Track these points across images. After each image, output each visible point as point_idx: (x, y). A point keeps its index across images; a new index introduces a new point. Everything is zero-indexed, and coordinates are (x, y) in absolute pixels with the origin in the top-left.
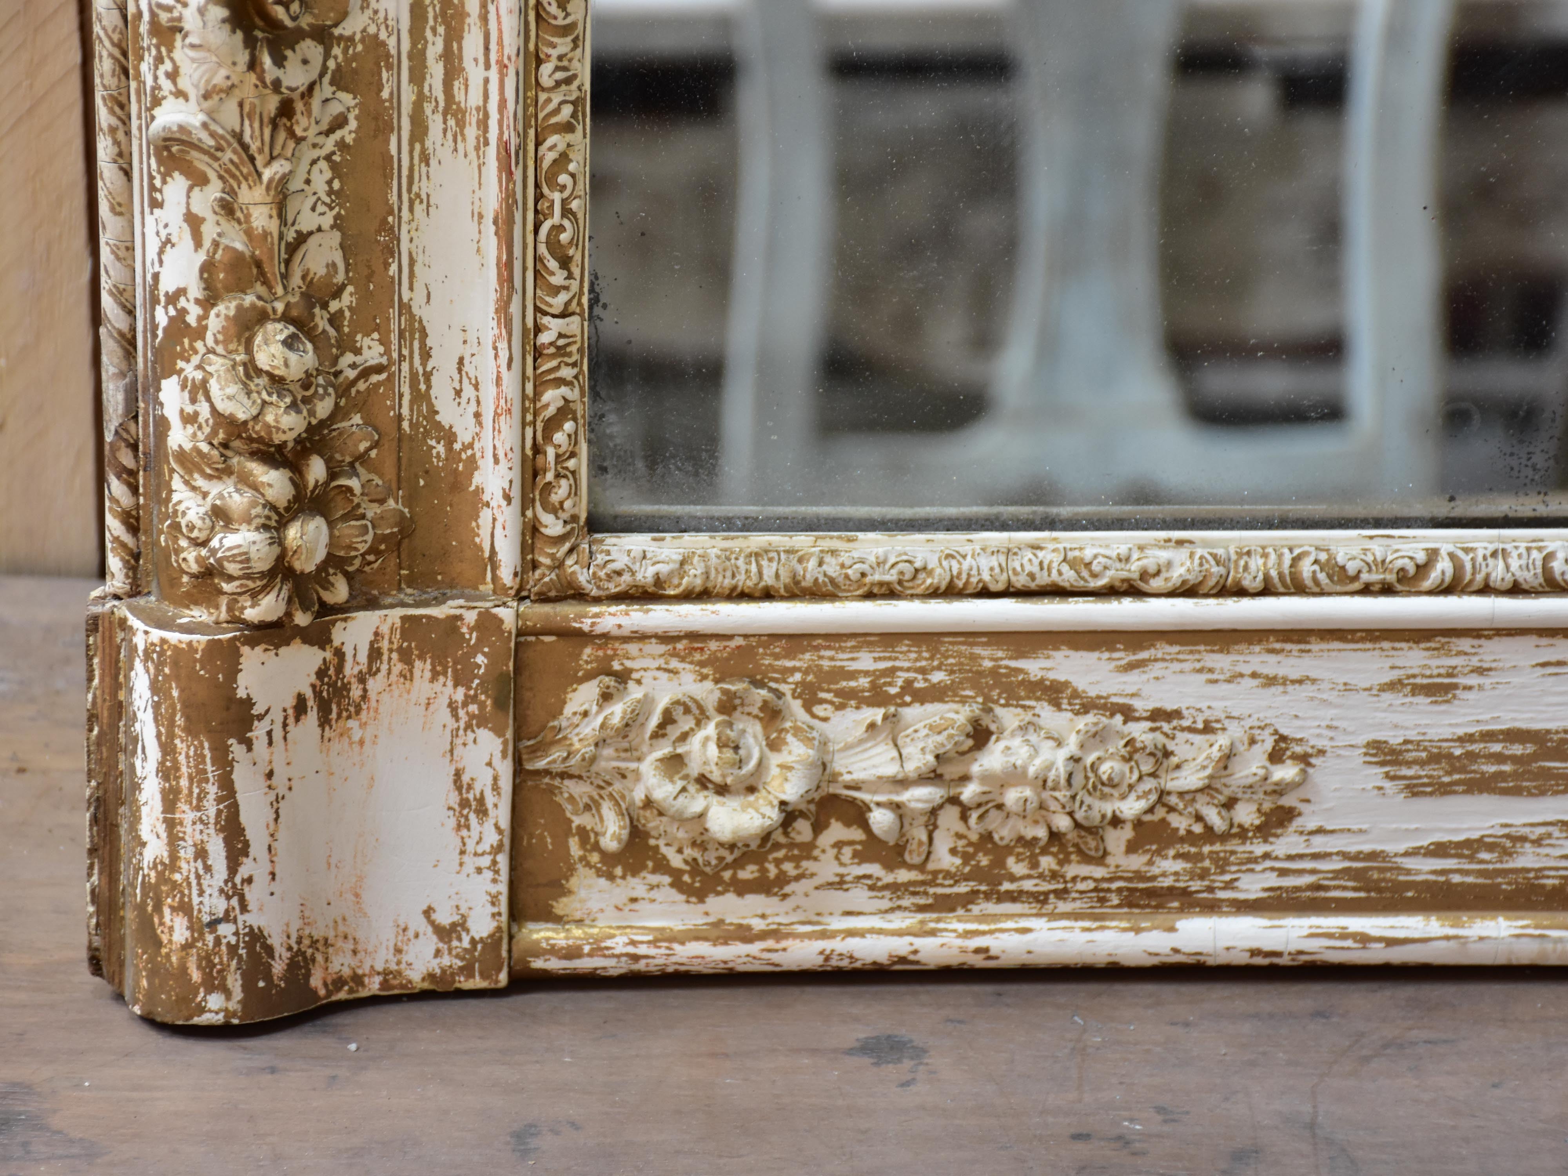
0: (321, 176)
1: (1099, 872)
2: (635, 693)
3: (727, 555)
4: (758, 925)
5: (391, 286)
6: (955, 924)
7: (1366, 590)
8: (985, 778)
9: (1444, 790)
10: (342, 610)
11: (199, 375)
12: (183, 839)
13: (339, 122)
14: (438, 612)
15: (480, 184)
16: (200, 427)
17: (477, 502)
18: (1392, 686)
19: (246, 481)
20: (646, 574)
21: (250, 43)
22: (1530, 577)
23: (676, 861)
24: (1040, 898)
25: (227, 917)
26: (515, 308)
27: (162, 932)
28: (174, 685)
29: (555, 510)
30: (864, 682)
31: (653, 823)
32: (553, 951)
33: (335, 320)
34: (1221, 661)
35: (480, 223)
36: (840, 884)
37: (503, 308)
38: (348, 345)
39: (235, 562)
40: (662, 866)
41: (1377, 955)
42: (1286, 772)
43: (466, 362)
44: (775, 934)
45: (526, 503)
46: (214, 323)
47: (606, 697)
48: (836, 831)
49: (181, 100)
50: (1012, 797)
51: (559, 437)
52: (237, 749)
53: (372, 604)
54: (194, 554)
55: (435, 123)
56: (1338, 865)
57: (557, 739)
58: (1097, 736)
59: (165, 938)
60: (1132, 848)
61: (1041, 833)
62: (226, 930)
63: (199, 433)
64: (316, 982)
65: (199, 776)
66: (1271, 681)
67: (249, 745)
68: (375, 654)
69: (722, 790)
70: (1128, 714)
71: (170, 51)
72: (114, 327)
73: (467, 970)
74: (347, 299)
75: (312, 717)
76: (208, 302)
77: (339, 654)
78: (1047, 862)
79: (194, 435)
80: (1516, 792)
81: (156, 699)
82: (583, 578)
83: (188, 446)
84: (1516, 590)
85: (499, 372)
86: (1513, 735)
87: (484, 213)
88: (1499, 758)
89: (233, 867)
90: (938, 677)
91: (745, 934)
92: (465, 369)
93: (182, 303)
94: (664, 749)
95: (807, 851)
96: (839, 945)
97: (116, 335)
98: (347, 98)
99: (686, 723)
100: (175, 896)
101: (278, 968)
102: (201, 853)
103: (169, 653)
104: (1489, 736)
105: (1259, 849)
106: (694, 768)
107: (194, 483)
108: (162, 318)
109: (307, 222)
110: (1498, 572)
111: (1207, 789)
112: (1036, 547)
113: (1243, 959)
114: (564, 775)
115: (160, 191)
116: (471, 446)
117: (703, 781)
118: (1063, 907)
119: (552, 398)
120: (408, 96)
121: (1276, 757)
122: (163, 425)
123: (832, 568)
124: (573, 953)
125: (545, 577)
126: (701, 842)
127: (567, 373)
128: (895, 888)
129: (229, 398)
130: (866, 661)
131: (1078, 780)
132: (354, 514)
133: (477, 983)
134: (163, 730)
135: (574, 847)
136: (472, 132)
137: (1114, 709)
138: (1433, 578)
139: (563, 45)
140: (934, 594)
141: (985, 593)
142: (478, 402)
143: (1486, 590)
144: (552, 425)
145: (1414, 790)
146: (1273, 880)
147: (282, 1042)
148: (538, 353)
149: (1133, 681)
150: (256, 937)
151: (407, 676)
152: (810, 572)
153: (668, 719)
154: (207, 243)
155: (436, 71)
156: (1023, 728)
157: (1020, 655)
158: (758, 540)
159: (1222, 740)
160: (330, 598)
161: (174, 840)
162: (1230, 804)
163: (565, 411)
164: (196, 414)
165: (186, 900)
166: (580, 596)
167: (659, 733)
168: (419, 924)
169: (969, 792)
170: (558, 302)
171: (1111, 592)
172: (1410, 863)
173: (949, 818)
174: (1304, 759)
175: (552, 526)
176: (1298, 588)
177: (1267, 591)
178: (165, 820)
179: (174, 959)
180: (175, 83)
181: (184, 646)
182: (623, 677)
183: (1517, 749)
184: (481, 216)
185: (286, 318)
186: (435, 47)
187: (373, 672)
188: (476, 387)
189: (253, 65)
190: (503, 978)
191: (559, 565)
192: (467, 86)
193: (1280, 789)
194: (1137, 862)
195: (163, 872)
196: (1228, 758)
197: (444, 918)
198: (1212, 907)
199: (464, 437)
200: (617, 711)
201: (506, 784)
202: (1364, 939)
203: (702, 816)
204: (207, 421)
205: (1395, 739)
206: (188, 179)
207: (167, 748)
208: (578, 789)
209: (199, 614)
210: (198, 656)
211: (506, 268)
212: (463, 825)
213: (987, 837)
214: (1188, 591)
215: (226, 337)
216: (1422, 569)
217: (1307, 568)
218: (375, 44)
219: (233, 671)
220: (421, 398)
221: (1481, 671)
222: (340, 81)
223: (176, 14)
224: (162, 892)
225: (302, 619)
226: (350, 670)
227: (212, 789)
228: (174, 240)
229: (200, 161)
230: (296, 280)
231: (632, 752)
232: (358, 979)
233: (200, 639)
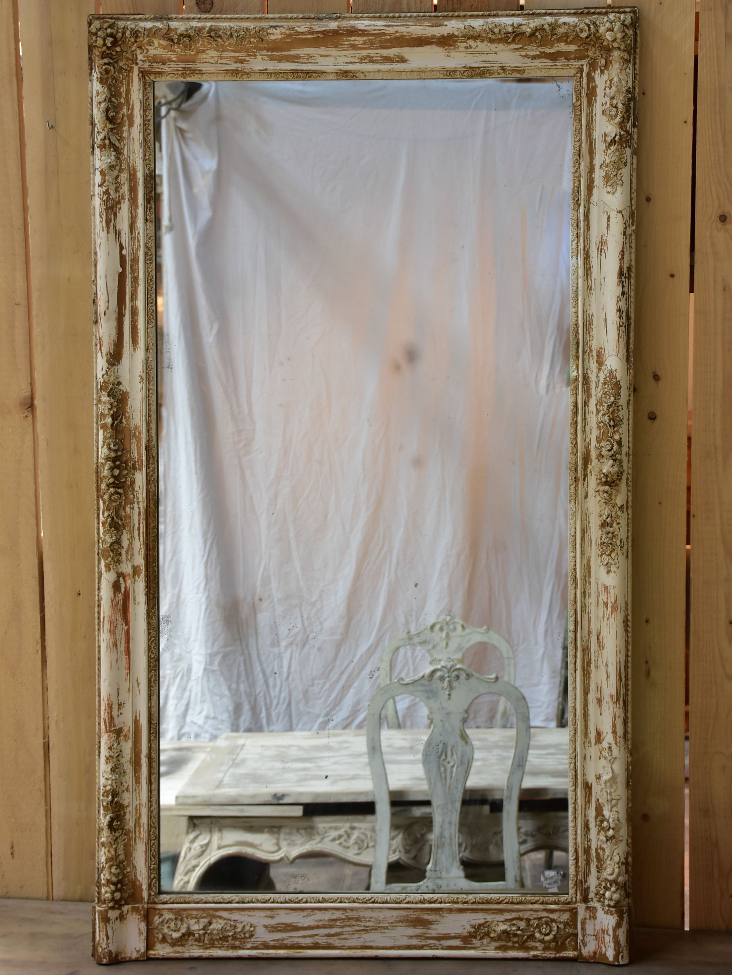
0: (122, 847)
1: (228, 944)
2: (164, 917)
3: (176, 898)
4: (181, 951)
5: (131, 861)
6: (208, 951)
7: (262, 903)
8: (211, 929)
9: (273, 932)
10: (124, 905)
11: (105, 873)
13: (124, 840)
14: (136, 905)
17: (142, 890)
18: (266, 916)
19: (110, 887)
20: (165, 900)
21: (111, 831)
22: (283, 901)
23: (170, 942)
24: (220, 948)
25: (106, 948)
26: (147, 863)
28: (101, 915)
29: (153, 891)
30: (194, 916)
31: (166, 936)
32: (152, 954)
33: (124, 865)
34: (243, 913)
36: (192, 945)
37: (145, 863)
38: (125, 869)
39: (108, 898)
40: (168, 942)
41: (265, 956)
42: (252, 929)
43: (141, 871)
44: (183, 952)
45: (149, 890)
46: (107, 866)
47: (159, 918)
48: (191, 937)
49: (103, 838)
50: (215, 932)
51: (154, 881)
52: (108, 924)
53: (128, 904)
54: (104, 897)
55: (137, 840)
56: (260, 943)
57: (153, 923)
58: (226, 924)
59: (99, 951)
60: (232, 940)
61: (218, 938)
62: (106, 950)
63: (105, 881)
64: (119, 958)
65: (103, 928)
66: (249, 916)
67: (109, 924)
68: (128, 911)
69: (175, 931)
70: (231, 920)
72: (96, 867)
73: (140, 957)
74: (126, 862)
75: (119, 920)
76: (106, 863)
77: (123, 911)
78: (220, 942)
80: (283, 932)
81: (99, 917)
82: (157, 901)
83: (104, 883)
84: (281, 903)
85: (145, 872)
86: (282, 924)
88: (281, 927)
89: (107, 941)
90: (204, 915)
91: (179, 952)
93: (104, 864)
94: (167, 925)
95: (187, 940)
96: (192, 954)
98: (126, 837)
99: (170, 921)
100: (101, 945)
101: (113, 956)
102: (103, 939)
103: (100, 911)
104: (279, 924)
105: (249, 940)
106: (171, 928)
107: (104, 888)
108: (102, 865)
109: (120, 853)
110: (279, 900)
111: (241, 931)
112: (218, 896)
113: (247, 956)
114: (154, 929)
115: (102, 849)
116: (142, 883)
117: (172, 930)
118: (223, 949)
119: (152, 876)
120: (134, 836)
121: (251, 927)
122: (101, 880)
123: (190, 899)
124: (155, 955)
125: (151, 901)
126: (172, 939)
127: (155, 872)
128: (200, 946)
129: (108, 876)
130: (195, 913)
131: (223, 930)
132: (125, 891)
133: (142, 959)
134: (99, 922)
135: (156, 939)
136: (142, 841)
137: (228, 920)
138: (270, 901)
139: (153, 829)
140: (204, 903)
141: (210, 903)
142: (143, 876)
143: (278, 903)
144: (153, 879)
145: (270, 932)
146: (252, 945)
147: (113, 967)
148: (151, 870)
149: (231, 915)
150: (110, 951)
151: (132, 914)
152: (187, 900)
153: (168, 921)
154: (107, 856)
155: (137, 833)
156: (216, 922)
157: (216, 911)
158: (181, 895)
159: (243, 924)
160: (121, 903)
161: (100, 937)
162: (245, 934)
163: (154, 877)
164: (104, 878)
166: (156, 903)
167: (167, 923)
168: (134, 950)
169: (208, 932)
170: (153, 863)
171: (228, 903)
172: (270, 942)
173: (207, 935)
174: (254, 927)
175: (153, 893)
176: (253, 902)
177: (248, 903)
178: (99, 934)
179: (100, 954)
180: (102, 836)
182: (162, 915)
183: (283, 926)
185: (116, 865)
186: (137, 830)
187: (127, 914)
188: (142, 874)
189: (111, 833)
190: (145, 958)
191: (153, 899)
192: (141, 835)
193: (251, 932)
194: (233, 942)
195: (99, 942)
196: (244, 927)
197: (138, 949)
198: (243, 949)
199: (141, 881)
200: (161, 920)
201: (146, 930)
202: (263, 954)
203: (171, 935)
204: (106, 879)
205: (267, 924)
206: (105, 848)
207: (99, 924)
208: (156, 931)
209: (104, 906)
210: (104, 911)
211: (146, 858)
212: (140, 936)
213: (212, 938)
214: (238, 903)
215: (108, 868)
216: (269, 900)
217: (254, 900)
218: (129, 830)
219: (107, 913)
220: (135, 876)
221: (278, 914)
222: (125, 834)
224: (99, 945)
225: (116, 906)
226: (124, 913)
227: (105, 930)
228: (103, 856)
229: (106, 846)
230: (118, 860)
231: (163, 926)
232: (125, 958)
233: (103, 909)
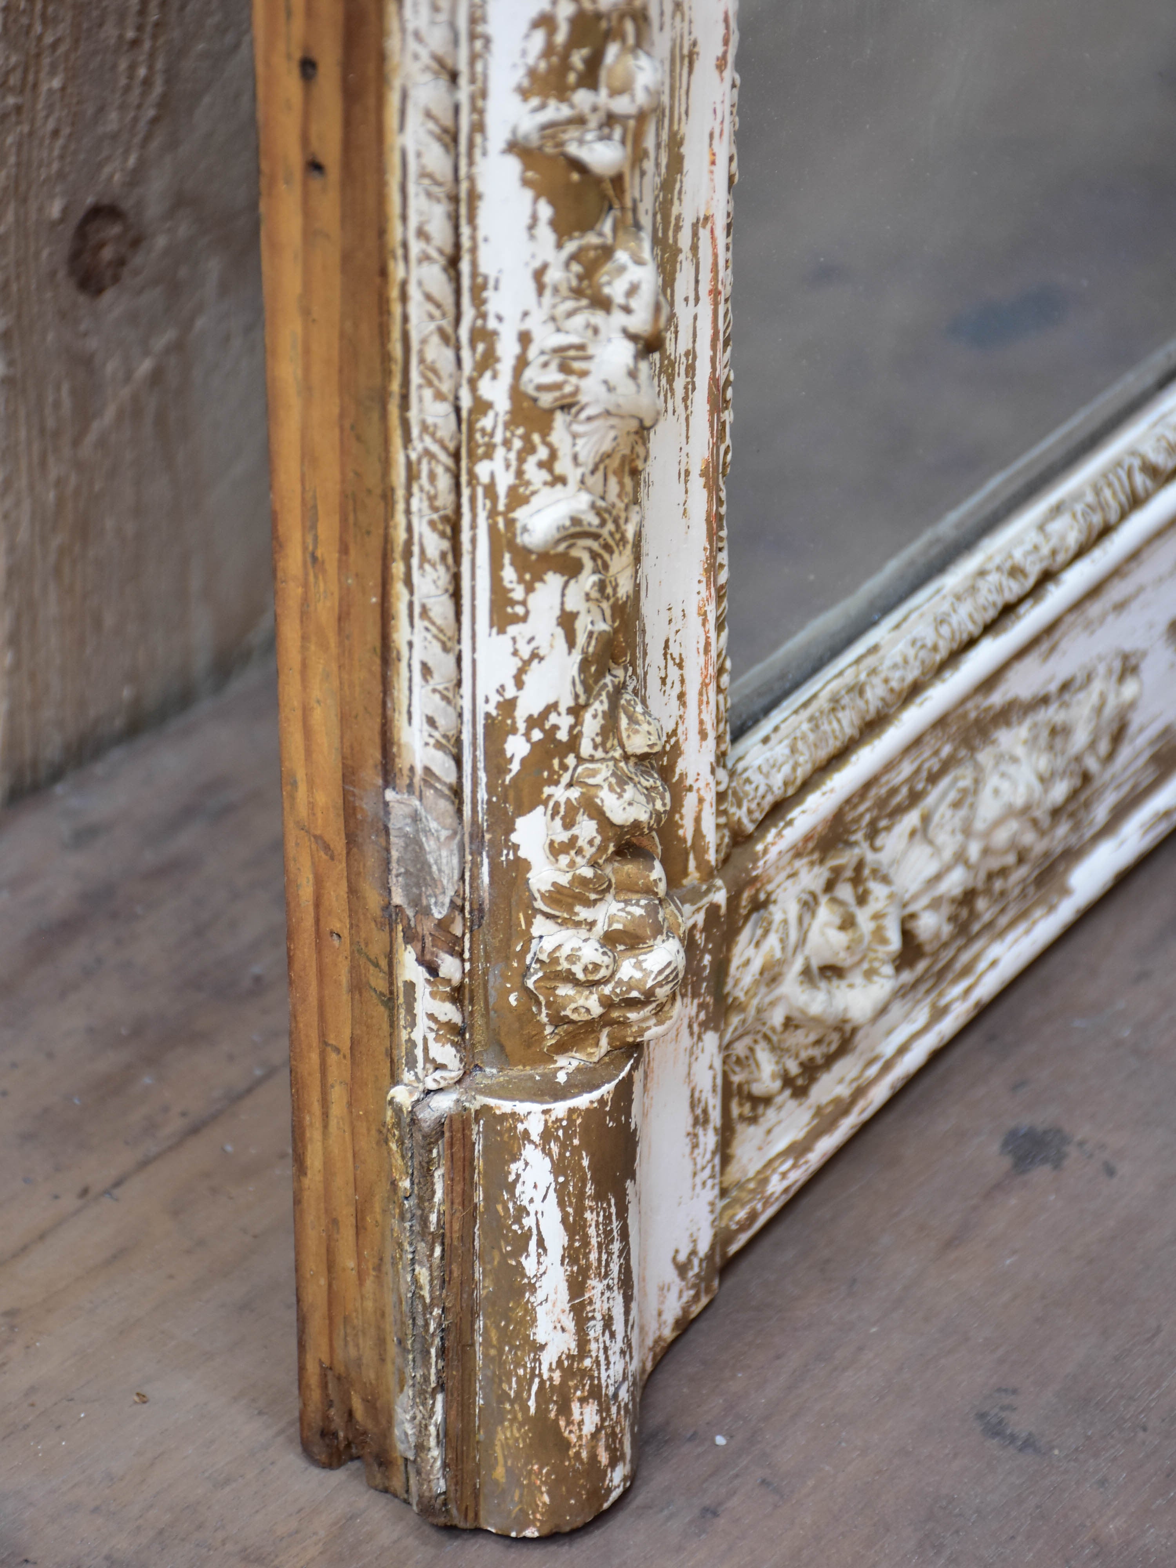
2: (777, 915)
11: (574, 794)
12: (593, 1318)
15: (687, 438)
16: (580, 852)
17: (681, 791)
19: (632, 888)
27: (571, 1432)
28: (584, 1154)
30: (904, 791)
34: (1097, 609)
35: (686, 482)
37: (712, 563)
39: (668, 983)
43: (671, 643)
46: (591, 727)
49: (559, 487)
52: (630, 1189)
54: (595, 997)
59: (573, 1438)
63: (579, 860)
65: (607, 1240)
66: (1123, 607)
70: (1047, 700)
71: (544, 435)
72: (445, 784)
76: (580, 706)
79: (572, 864)
81: (561, 1179)
83: (564, 880)
85: (707, 638)
87: (691, 469)
89: (627, 1319)
90: (946, 751)
92: (669, 652)
93: (553, 719)
97: (447, 792)
100: (584, 1385)
102: (608, 1323)
103: (579, 1121)
107: (577, 918)
108: (519, 748)
115: (524, 603)
116: (674, 732)
121: (1122, 679)
122: (520, 869)
123: (880, 688)
129: (630, 804)
130: (905, 770)
134: (570, 1210)
136: (679, 383)
137: (1040, 702)
142: (682, 681)
152: (870, 702)
154: (581, 639)
156: (995, 763)
161: (582, 1325)
164: (574, 839)
165: (596, 1382)
178: (573, 1308)
179: (584, 1455)
180: (551, 470)
181: (596, 1105)
184: (687, 473)
188: (680, 666)
192: (676, 332)
195: (571, 1366)
204: (591, 843)
206: (563, 575)
207: (575, 1228)
209: (567, 1062)
210: (608, 1109)
223: (568, 389)
224: (569, 1387)
227: (617, 1247)
228: (542, 652)
229: (580, 548)
